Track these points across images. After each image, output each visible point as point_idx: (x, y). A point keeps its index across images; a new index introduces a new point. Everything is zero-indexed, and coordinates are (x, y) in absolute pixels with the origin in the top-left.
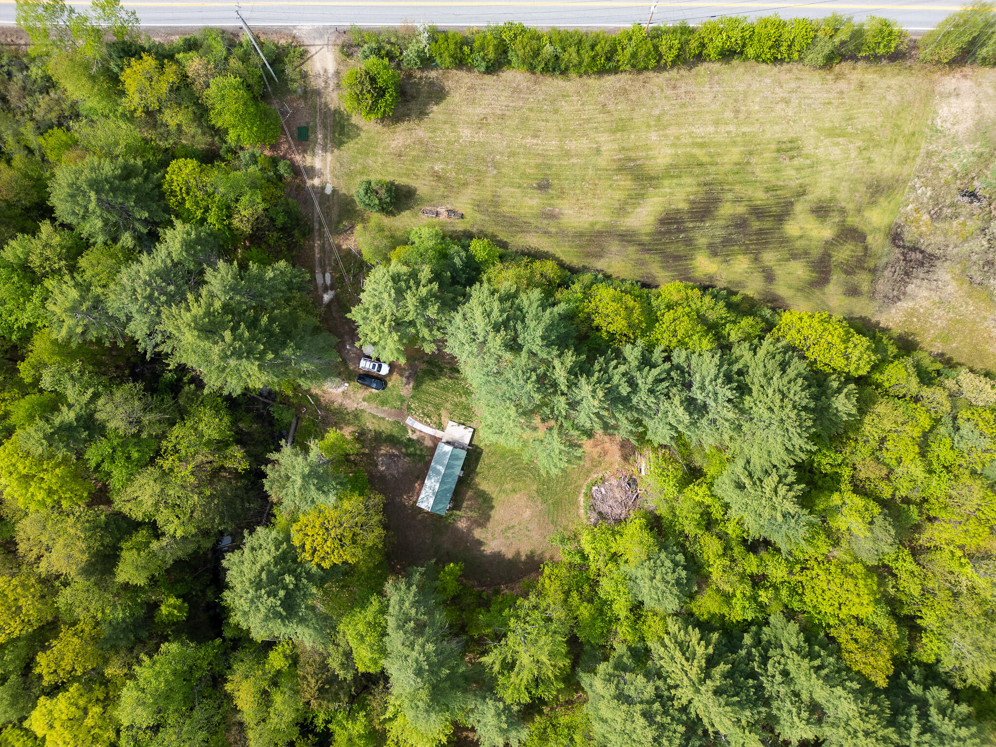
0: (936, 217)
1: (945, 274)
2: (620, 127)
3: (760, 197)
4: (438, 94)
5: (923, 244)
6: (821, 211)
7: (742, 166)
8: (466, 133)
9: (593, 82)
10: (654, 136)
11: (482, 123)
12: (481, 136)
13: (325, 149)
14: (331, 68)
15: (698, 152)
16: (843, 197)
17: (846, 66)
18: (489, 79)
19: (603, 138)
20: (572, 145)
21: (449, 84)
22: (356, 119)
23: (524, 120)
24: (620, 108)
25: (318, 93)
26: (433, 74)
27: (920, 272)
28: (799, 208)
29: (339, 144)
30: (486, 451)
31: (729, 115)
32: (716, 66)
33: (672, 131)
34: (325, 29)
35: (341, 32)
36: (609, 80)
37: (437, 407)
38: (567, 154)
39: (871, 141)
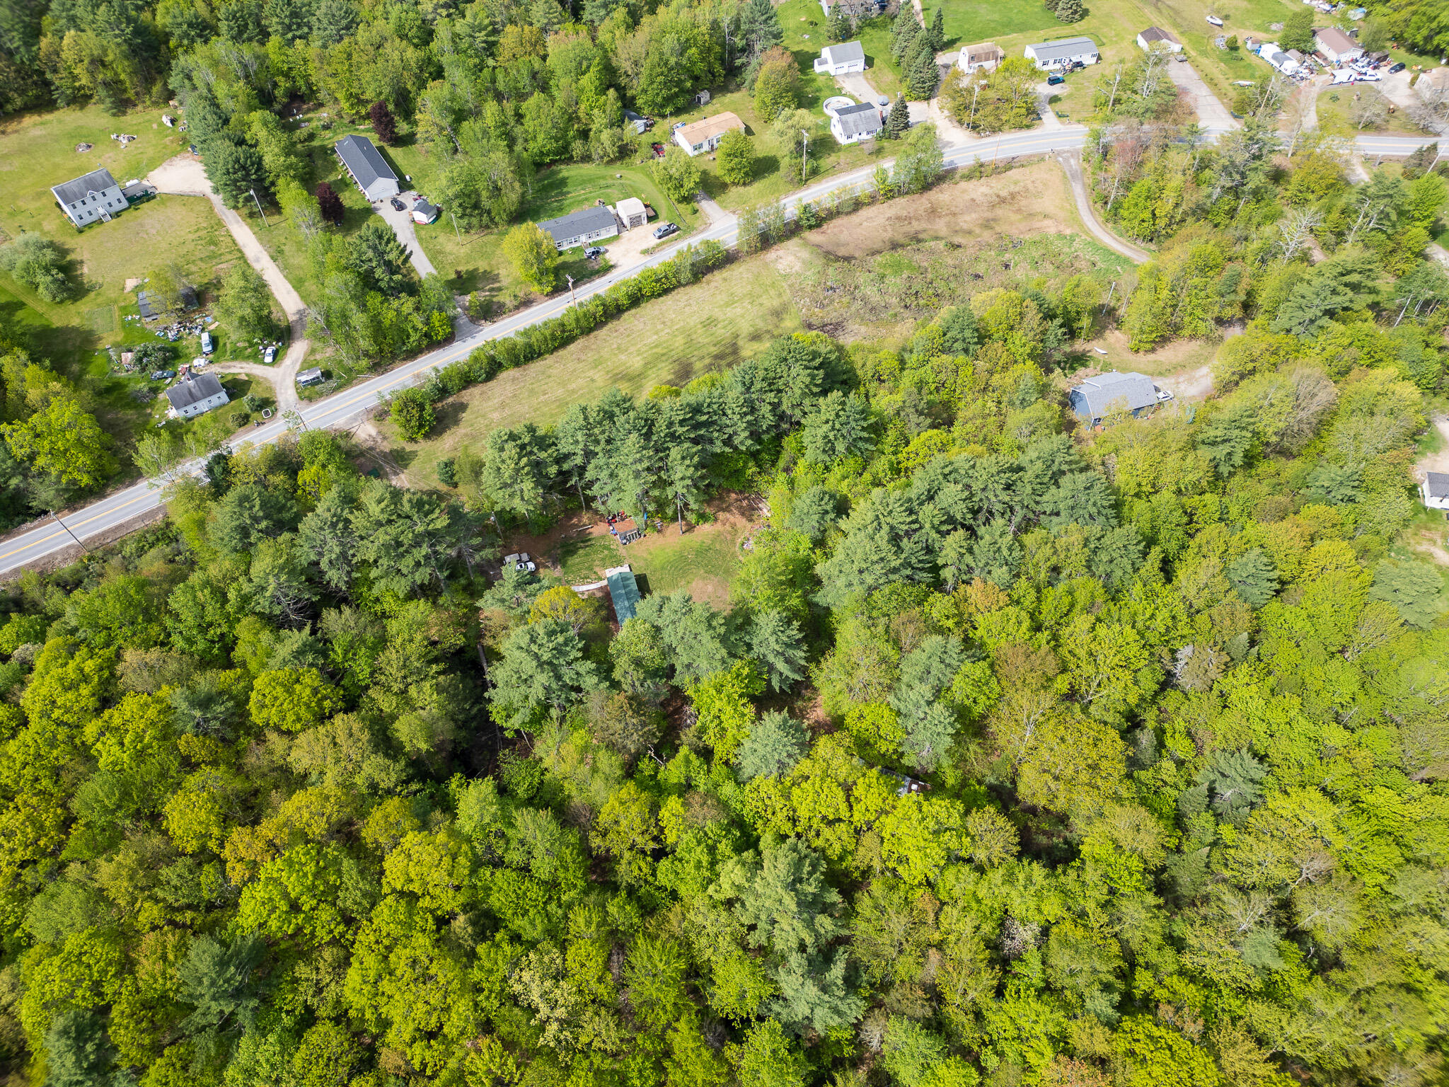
0: (823, 306)
1: (853, 326)
2: (596, 364)
3: (714, 350)
4: (463, 407)
5: (827, 320)
6: (756, 337)
7: (690, 342)
8: (496, 416)
9: (561, 353)
10: (623, 357)
11: (503, 405)
12: (507, 412)
13: (396, 474)
14: (373, 432)
15: (659, 350)
16: (761, 325)
17: (709, 277)
18: (490, 384)
19: (591, 373)
20: (573, 386)
21: (464, 400)
22: (409, 447)
23: (532, 391)
24: (591, 356)
25: (371, 449)
26: (450, 400)
27: (839, 332)
28: (740, 343)
29: (406, 466)
30: (648, 573)
31: (660, 327)
32: (633, 311)
33: (632, 349)
34: (357, 415)
35: (368, 411)
36: (572, 347)
37: (590, 568)
38: (573, 391)
39: (753, 298)
